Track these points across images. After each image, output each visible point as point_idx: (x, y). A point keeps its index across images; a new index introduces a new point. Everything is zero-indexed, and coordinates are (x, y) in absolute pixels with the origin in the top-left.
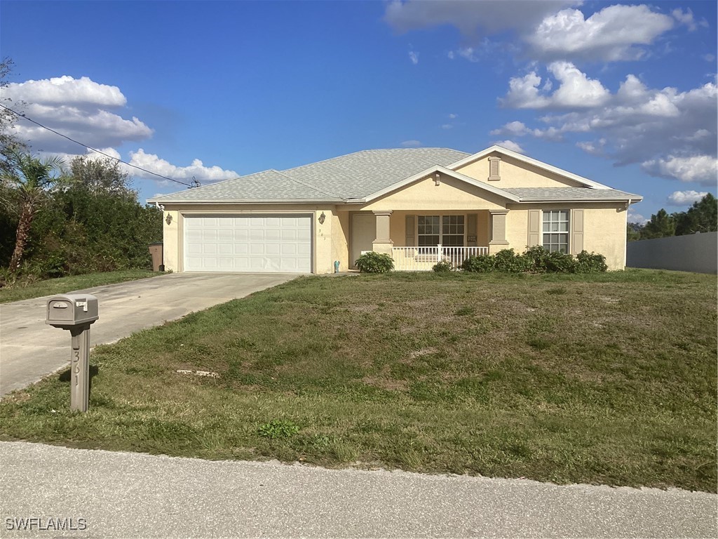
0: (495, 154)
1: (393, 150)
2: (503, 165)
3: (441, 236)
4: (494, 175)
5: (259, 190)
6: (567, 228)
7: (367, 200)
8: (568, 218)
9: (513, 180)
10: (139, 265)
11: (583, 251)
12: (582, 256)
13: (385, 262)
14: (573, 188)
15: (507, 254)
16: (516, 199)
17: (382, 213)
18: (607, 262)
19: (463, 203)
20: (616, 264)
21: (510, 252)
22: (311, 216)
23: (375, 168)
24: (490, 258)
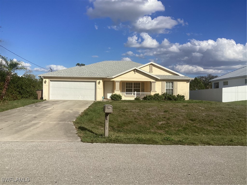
0: (152, 64)
1: (115, 61)
2: (153, 68)
3: (133, 89)
4: (151, 70)
5: (77, 73)
6: (173, 87)
7: (113, 77)
8: (173, 84)
9: (157, 72)
10: (25, 97)
11: (178, 94)
12: (178, 96)
13: (120, 97)
14: (174, 76)
15: (157, 95)
16: (159, 78)
17: (118, 82)
18: (185, 98)
19: (143, 79)
20: (186, 98)
21: (158, 94)
22: (95, 82)
23: (112, 67)
24: (152, 96)
